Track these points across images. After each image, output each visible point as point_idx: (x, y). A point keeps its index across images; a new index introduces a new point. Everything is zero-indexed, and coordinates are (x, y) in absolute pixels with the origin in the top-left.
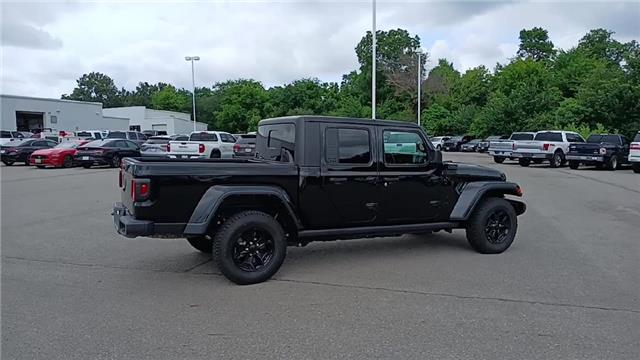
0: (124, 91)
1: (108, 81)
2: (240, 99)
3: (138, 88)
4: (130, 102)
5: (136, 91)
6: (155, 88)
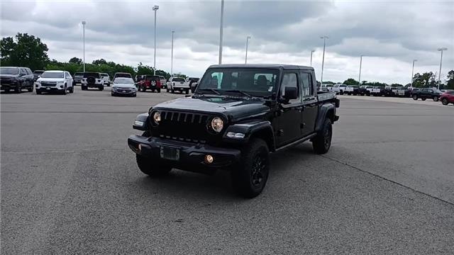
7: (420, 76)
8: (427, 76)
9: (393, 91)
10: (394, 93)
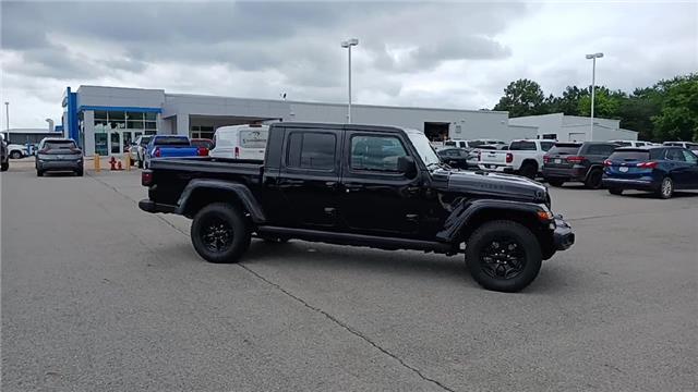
0: (551, 96)
1: (534, 87)
2: (688, 100)
3: (565, 93)
4: (555, 110)
5: (563, 97)
6: (584, 92)
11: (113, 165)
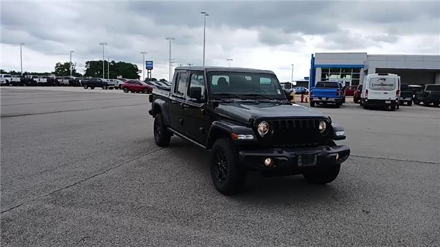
7: (62, 66)
8: (67, 65)
9: (34, 79)
10: (35, 81)
11: (302, 99)
